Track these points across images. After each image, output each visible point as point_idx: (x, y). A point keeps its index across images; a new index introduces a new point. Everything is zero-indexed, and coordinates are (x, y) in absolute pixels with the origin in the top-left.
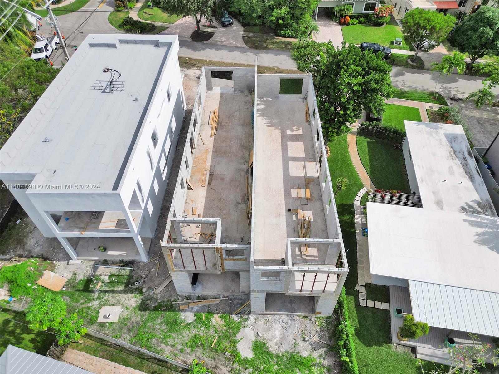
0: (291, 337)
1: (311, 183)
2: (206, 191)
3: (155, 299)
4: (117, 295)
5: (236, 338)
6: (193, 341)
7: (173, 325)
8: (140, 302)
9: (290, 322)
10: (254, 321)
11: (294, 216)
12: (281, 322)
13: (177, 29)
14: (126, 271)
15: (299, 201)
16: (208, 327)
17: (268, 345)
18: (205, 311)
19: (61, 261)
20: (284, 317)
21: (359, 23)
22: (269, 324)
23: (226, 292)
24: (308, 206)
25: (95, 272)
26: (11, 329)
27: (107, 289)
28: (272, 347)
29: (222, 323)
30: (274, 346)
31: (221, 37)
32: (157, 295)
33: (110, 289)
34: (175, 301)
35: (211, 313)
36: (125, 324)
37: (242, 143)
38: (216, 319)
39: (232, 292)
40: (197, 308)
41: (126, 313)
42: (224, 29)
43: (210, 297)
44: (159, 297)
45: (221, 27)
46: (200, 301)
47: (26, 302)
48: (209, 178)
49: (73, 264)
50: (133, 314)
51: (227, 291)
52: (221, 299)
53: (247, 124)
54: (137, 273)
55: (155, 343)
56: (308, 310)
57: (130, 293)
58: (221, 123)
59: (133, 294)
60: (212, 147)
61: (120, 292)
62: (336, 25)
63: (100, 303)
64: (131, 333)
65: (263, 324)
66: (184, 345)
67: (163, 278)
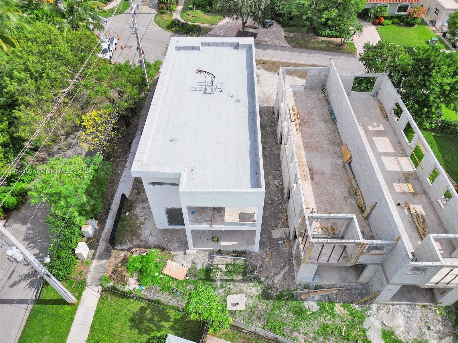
0: (415, 326)
1: (410, 177)
2: (311, 186)
3: (275, 288)
4: (238, 284)
5: (364, 327)
6: (324, 329)
7: (300, 313)
8: (261, 291)
9: (411, 312)
10: (376, 310)
11: (406, 210)
12: (402, 311)
13: (221, 30)
14: (240, 261)
15: (404, 195)
16: (333, 316)
17: (396, 333)
18: (326, 300)
19: (177, 251)
20: (405, 306)
21: (392, 24)
22: (391, 313)
23: (343, 282)
24: (415, 200)
25: (212, 262)
26: (148, 316)
27: (226, 278)
28: (400, 335)
29: (346, 312)
30: (402, 334)
31: (264, 37)
32: (276, 284)
33: (230, 278)
34: (294, 290)
35: (332, 302)
36: (253, 312)
37: (330, 139)
38: (338, 308)
39: (350, 282)
40: (317, 297)
41: (251, 302)
42: (265, 30)
43: (327, 286)
44: (278, 286)
45: (262, 27)
46: (319, 290)
47: (156, 290)
48: (310, 173)
49: (190, 254)
50: (258, 302)
51: (345, 281)
52: (339, 289)
53: (328, 121)
54: (251, 262)
55: (287, 331)
56: (427, 299)
57: (249, 282)
58: (303, 120)
59: (253, 283)
60: (302, 143)
61: (240, 281)
62: (370, 25)
63: (224, 292)
64: (262, 321)
65: (385, 313)
66: (315, 332)
67: (278, 268)
